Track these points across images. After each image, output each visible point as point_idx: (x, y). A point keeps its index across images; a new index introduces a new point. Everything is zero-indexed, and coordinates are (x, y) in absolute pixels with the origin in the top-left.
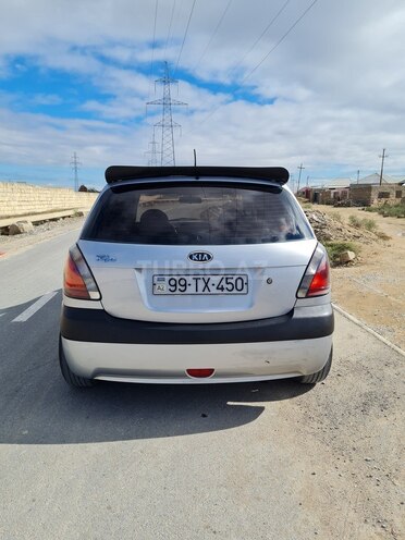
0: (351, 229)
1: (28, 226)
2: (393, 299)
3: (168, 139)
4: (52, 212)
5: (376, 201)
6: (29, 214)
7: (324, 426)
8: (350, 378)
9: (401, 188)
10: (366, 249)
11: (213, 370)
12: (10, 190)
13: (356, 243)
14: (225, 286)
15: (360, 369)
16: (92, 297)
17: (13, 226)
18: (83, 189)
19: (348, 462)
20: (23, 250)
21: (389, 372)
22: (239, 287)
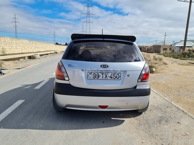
0: (154, 61)
1: (38, 56)
2: (169, 85)
3: (88, 27)
4: (46, 51)
5: (162, 51)
6: (38, 52)
7: (146, 127)
8: (155, 111)
9: (171, 47)
10: (159, 68)
11: (108, 106)
12: (31, 43)
13: (156, 65)
14: (113, 77)
15: (158, 108)
16: (66, 80)
17: (33, 56)
18: (57, 44)
19: (155, 139)
20: (37, 64)
21: (168, 110)
22: (118, 77)
